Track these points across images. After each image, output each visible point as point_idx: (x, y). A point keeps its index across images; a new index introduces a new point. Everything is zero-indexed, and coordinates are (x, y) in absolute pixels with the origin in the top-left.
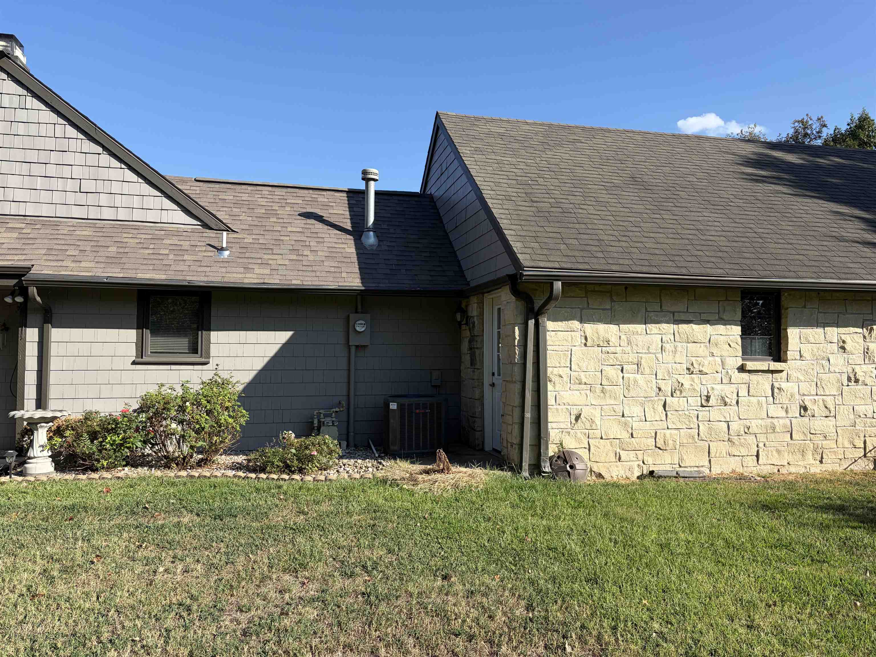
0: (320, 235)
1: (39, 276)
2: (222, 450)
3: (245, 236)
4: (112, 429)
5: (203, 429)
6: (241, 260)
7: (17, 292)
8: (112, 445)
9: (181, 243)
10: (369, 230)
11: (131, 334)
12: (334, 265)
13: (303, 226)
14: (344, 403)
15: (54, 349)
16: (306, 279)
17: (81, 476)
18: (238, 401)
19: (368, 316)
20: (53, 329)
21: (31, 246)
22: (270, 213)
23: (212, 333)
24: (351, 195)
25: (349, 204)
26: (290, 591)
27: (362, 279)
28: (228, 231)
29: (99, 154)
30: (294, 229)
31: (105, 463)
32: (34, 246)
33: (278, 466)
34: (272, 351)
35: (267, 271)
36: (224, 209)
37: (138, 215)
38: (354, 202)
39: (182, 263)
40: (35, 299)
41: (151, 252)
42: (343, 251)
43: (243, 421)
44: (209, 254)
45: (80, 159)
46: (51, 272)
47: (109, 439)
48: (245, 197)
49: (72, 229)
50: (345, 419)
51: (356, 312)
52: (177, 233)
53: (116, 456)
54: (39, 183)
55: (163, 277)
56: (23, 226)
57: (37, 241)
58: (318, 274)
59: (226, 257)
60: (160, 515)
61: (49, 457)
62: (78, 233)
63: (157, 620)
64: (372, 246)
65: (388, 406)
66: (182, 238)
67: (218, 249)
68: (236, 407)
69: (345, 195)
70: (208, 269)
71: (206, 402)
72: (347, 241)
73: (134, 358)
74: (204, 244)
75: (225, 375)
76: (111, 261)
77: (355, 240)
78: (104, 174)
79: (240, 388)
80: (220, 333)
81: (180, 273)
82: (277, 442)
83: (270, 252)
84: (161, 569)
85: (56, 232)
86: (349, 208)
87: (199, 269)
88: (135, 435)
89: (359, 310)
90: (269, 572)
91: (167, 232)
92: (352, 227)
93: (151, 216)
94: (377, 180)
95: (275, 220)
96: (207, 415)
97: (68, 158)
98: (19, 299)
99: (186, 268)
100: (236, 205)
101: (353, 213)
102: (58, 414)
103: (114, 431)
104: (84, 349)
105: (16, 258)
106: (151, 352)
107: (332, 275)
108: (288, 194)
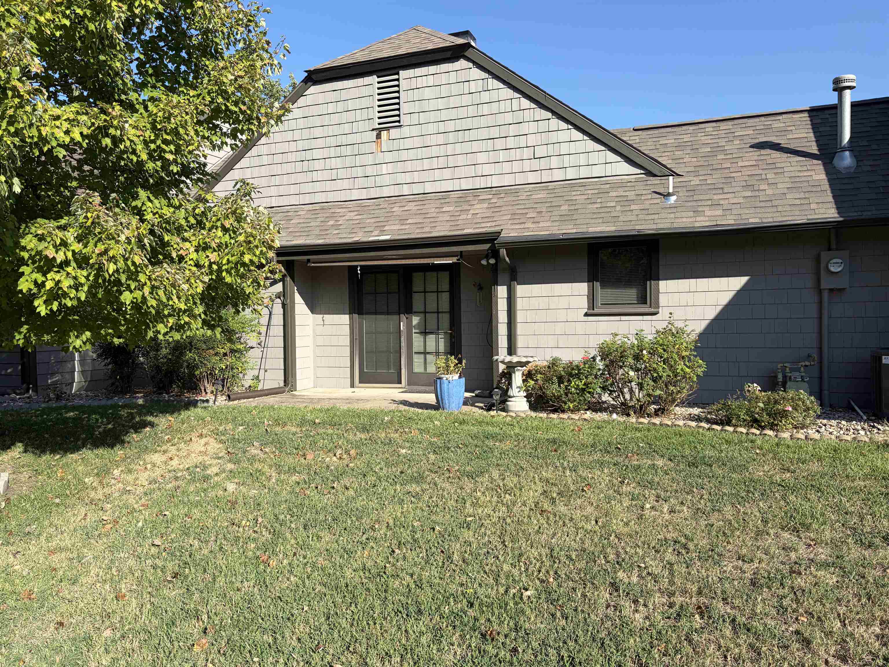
0: (778, 165)
1: (508, 239)
2: (679, 401)
3: (691, 178)
4: (576, 374)
5: (661, 377)
6: (690, 204)
7: (490, 255)
8: (576, 389)
9: (627, 194)
10: (844, 149)
11: (583, 287)
12: (798, 196)
13: (756, 158)
14: (815, 356)
15: (520, 304)
16: (766, 215)
17: (552, 415)
18: (694, 350)
19: (846, 253)
20: (518, 286)
21: (498, 214)
22: (717, 150)
23: (660, 282)
24: (814, 113)
25: (812, 124)
26: (796, 550)
27: (838, 208)
28: (673, 175)
29: (549, 119)
30: (747, 164)
31: (571, 406)
32: (501, 213)
33: (745, 420)
34: (725, 298)
35: (719, 212)
36: (666, 154)
37: (584, 172)
38: (819, 121)
39: (630, 213)
40: (505, 260)
41: (598, 206)
42: (809, 179)
43: (700, 371)
44: (656, 201)
45: (533, 127)
46: (516, 235)
47: (573, 383)
48: (686, 138)
49: (529, 193)
50: (816, 374)
51: (829, 249)
52: (621, 185)
53: (580, 400)
54: (502, 156)
55: (613, 229)
56: (490, 196)
57: (503, 209)
58: (780, 209)
59: (673, 202)
60: (633, 456)
61: (525, 397)
62: (533, 197)
63: (657, 551)
64: (849, 168)
65: (880, 359)
66: (626, 189)
67: (664, 196)
68: (692, 357)
69: (806, 115)
70: (656, 216)
71: (662, 351)
72: (814, 167)
73: (586, 310)
74: (649, 192)
75: (680, 325)
76: (564, 218)
77: (824, 165)
78: (554, 137)
79: (693, 337)
80: (669, 282)
81: (628, 223)
82: (742, 394)
83: (721, 191)
84: (648, 506)
85: (517, 198)
86: (813, 128)
87: (647, 218)
88: (595, 381)
89: (834, 246)
90: (765, 527)
91: (612, 185)
92: (819, 150)
93: (597, 171)
94: (854, 87)
95: (723, 157)
96: (664, 364)
97: (524, 128)
98: (492, 261)
99: (634, 218)
100: (678, 148)
101: (818, 134)
102: (531, 359)
103: (578, 376)
104: (543, 303)
105: (489, 225)
106: (601, 304)
107: (797, 208)
108: (735, 126)
